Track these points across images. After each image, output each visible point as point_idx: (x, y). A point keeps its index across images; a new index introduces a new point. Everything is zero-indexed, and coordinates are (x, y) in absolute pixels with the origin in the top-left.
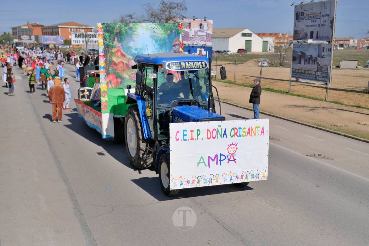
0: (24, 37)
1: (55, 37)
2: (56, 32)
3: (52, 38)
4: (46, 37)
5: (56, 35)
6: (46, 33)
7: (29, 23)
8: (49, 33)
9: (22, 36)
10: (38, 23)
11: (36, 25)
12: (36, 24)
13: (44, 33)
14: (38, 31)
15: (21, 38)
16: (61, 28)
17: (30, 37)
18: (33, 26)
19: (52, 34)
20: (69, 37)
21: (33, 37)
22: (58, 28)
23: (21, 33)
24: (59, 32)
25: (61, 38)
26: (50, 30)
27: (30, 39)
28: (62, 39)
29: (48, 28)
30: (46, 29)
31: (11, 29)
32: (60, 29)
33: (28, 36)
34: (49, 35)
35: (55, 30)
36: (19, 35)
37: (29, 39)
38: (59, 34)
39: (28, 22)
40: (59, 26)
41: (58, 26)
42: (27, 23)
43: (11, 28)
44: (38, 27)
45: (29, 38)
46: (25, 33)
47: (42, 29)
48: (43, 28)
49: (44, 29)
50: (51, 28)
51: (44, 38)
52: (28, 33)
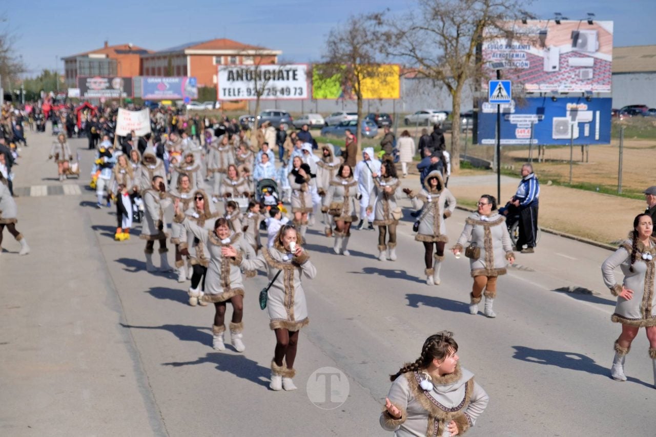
0: (95, 83)
1: (175, 80)
2: (178, 68)
3: (170, 84)
4: (152, 80)
5: (179, 74)
6: (153, 69)
7: (110, 44)
8: (159, 69)
10: (131, 45)
11: (128, 49)
12: (125, 46)
13: (148, 70)
14: (130, 65)
15: (87, 85)
16: (191, 55)
17: (110, 81)
18: (118, 51)
19: (168, 73)
20: (212, 79)
21: (117, 82)
22: (185, 56)
23: (87, 71)
24: (185, 68)
25: (190, 82)
26: (163, 63)
27: (111, 87)
28: (193, 86)
29: (159, 58)
30: (153, 58)
31: (63, 63)
32: (189, 58)
33: (106, 80)
34: (159, 74)
35: (176, 62)
36: (83, 76)
37: (107, 88)
38: (185, 74)
39: (106, 43)
40: (187, 52)
41: (183, 51)
42: (102, 46)
43: (62, 59)
44: (131, 56)
45: (107, 85)
46: (96, 71)
47: (142, 60)
48: (144, 56)
49: (147, 59)
50: (165, 57)
51: (146, 84)
52: (106, 72)
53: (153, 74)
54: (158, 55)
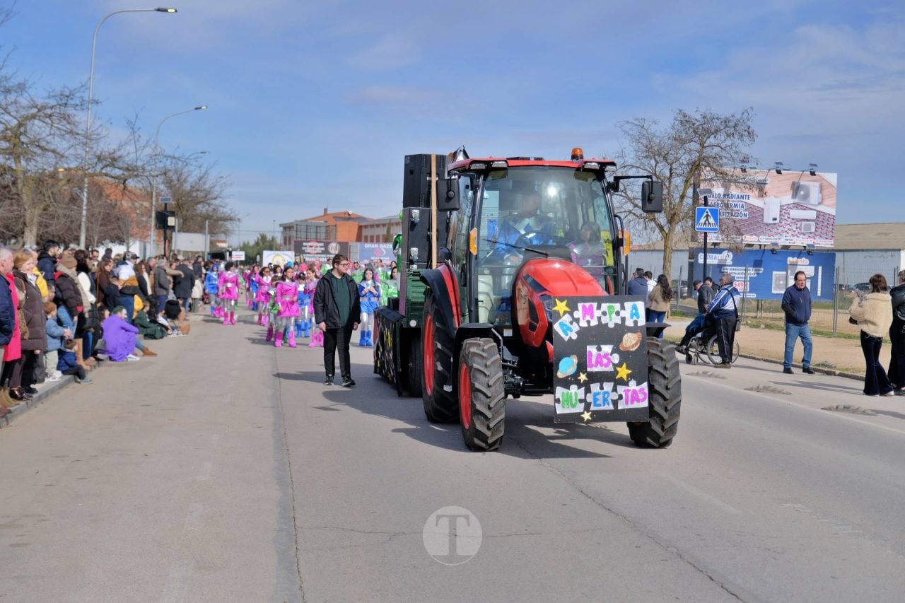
0: (311, 247)
1: (391, 246)
3: (386, 250)
4: (368, 246)
6: (372, 237)
7: (329, 212)
8: (378, 237)
9: (304, 244)
10: (350, 213)
11: (347, 216)
12: (345, 213)
13: (366, 237)
14: (346, 232)
15: (303, 248)
17: (326, 245)
18: (337, 217)
21: (334, 247)
23: (303, 235)
26: (383, 231)
29: (378, 226)
30: (372, 226)
31: (281, 229)
33: (322, 244)
34: (378, 241)
35: (395, 230)
36: (299, 239)
37: (323, 253)
39: (326, 210)
42: (322, 213)
43: (281, 225)
44: (350, 222)
45: (323, 249)
46: (313, 236)
47: (360, 228)
48: (363, 224)
49: (366, 227)
50: (384, 225)
51: (363, 250)
52: (323, 236)
53: (372, 241)
54: (377, 223)
